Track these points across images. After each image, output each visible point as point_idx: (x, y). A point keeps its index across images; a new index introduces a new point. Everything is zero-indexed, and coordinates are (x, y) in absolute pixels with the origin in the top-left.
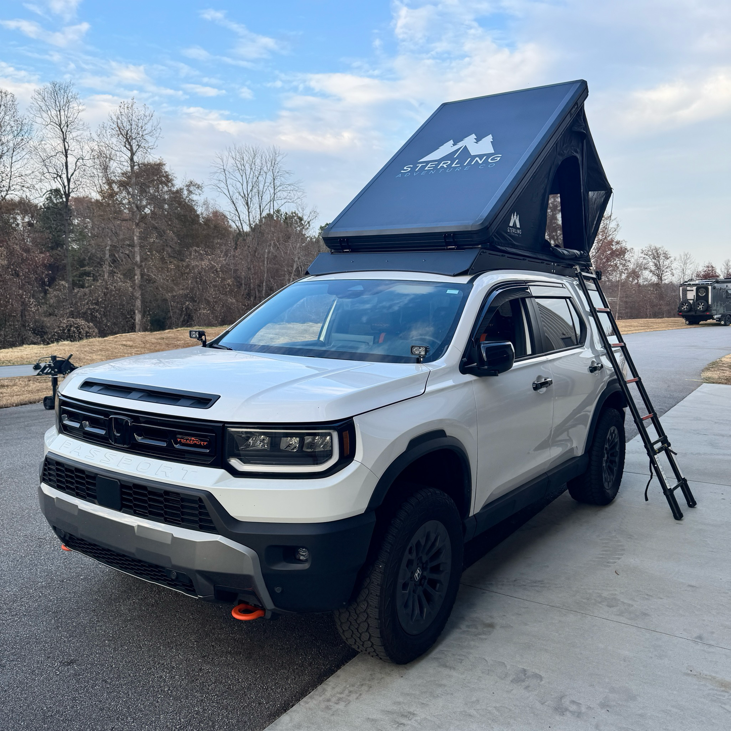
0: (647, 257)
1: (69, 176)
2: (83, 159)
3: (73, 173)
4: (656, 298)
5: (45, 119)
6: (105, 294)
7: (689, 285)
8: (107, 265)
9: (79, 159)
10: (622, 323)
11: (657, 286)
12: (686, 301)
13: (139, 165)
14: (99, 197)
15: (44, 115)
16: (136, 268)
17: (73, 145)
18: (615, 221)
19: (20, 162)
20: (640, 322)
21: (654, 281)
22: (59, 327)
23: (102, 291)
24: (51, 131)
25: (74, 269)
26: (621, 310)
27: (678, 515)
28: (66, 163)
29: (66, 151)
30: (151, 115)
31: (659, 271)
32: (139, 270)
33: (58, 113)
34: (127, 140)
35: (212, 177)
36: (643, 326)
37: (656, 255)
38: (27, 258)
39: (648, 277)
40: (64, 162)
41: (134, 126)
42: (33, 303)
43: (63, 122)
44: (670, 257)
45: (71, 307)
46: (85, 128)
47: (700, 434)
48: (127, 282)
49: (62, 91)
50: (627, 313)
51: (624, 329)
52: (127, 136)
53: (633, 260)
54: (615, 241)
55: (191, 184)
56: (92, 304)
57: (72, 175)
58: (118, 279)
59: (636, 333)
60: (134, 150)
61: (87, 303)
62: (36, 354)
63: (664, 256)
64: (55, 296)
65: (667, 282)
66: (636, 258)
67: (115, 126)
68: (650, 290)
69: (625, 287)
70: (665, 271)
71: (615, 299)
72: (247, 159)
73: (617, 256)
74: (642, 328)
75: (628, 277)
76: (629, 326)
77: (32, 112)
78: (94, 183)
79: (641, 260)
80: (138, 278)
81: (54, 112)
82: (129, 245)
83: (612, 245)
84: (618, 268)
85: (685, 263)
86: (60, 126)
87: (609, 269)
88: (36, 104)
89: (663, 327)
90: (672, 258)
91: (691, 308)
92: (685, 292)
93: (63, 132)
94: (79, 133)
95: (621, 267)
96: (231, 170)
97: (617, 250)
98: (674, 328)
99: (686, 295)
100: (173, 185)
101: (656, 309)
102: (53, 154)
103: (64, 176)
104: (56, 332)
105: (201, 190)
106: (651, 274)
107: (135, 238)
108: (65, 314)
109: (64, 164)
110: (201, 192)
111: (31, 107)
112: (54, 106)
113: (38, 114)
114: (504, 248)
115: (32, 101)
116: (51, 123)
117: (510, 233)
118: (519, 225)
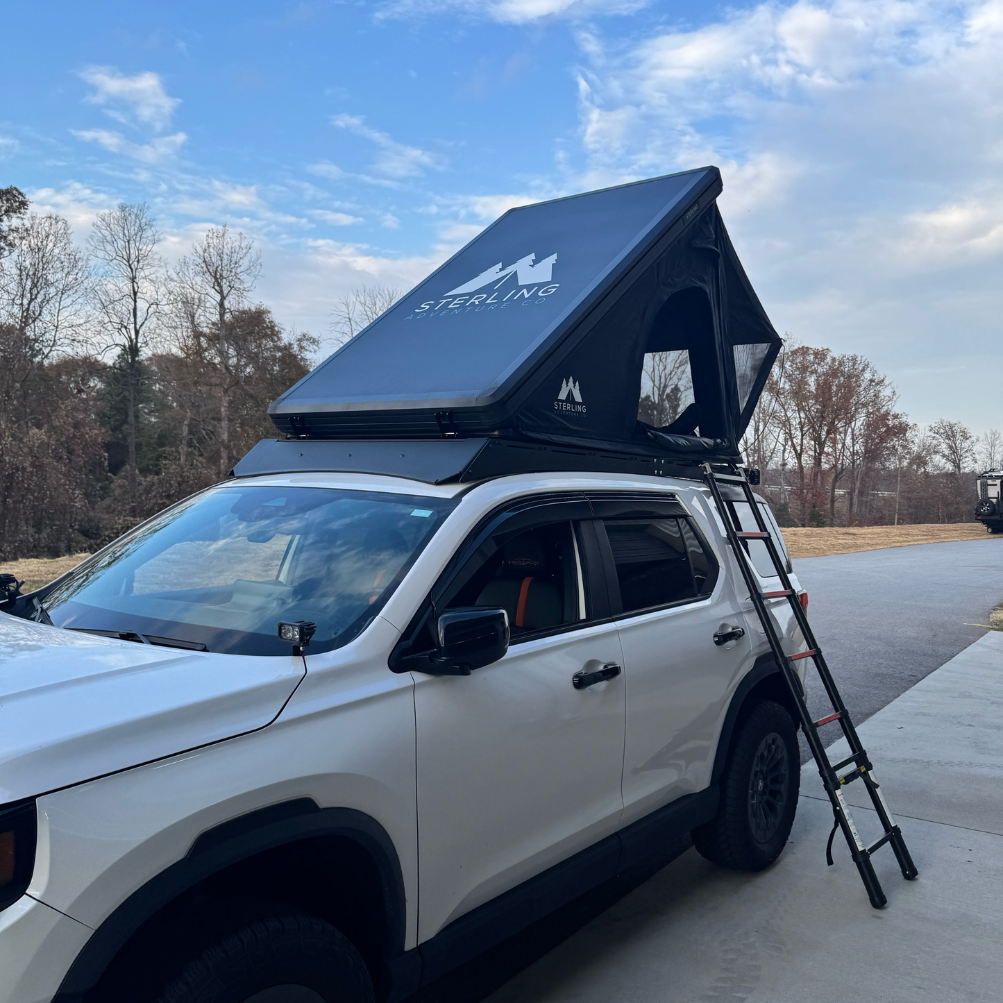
0: (938, 436)
1: (138, 327)
2: (157, 305)
3: (143, 323)
4: (951, 493)
5: (109, 253)
6: (180, 484)
7: (991, 477)
8: (184, 445)
9: (152, 304)
10: (895, 530)
11: (951, 476)
12: (987, 499)
13: (231, 312)
14: (181, 355)
15: (109, 247)
16: (222, 450)
17: (145, 287)
18: (889, 387)
19: (69, 309)
20: (922, 529)
21: (949, 470)
22: (112, 529)
23: (176, 480)
24: (116, 268)
25: (149, 450)
26: (901, 510)
27: (878, 899)
28: (135, 309)
29: (135, 294)
30: (248, 247)
31: (955, 456)
32: (226, 451)
33: (127, 243)
34: (216, 279)
35: (333, 328)
36: (926, 535)
37: (950, 433)
38: (74, 435)
39: (940, 463)
40: (131, 307)
41: (225, 262)
42: (78, 496)
43: (133, 257)
44: (970, 437)
45: (133, 502)
46: (162, 264)
47: (963, 725)
48: (210, 468)
49: (133, 217)
50: (911, 514)
51: (897, 538)
52: (216, 274)
53: (916, 440)
54: (891, 414)
55: (304, 337)
56: (161, 498)
57: (141, 325)
58: (199, 464)
59: (914, 545)
60: (225, 292)
61: (155, 497)
62: (32, 571)
63: (962, 436)
64: (120, 486)
65: (967, 470)
66: (921, 438)
67: (200, 261)
68: (942, 483)
69: (906, 478)
70: (964, 456)
71: (893, 494)
72: (381, 304)
73: (895, 434)
74: (924, 537)
75: (910, 464)
76: (905, 534)
77: (92, 243)
78: (177, 336)
79: (929, 441)
80: (224, 463)
81: (121, 243)
82: (214, 419)
83: (888, 420)
84: (897, 450)
85: (993, 445)
86: (128, 261)
87: (884, 453)
88: (99, 233)
89: (954, 537)
90: (973, 439)
91: (994, 509)
92: (985, 487)
93: (132, 269)
94: (152, 270)
95: (900, 450)
96: (358, 320)
97: (894, 426)
98: (971, 538)
99: (986, 491)
100: (279, 339)
101: (952, 509)
102: (117, 297)
103: (131, 327)
104: (107, 536)
105: (317, 346)
106: (944, 460)
107: (223, 409)
108: (124, 510)
109: (132, 311)
110: (317, 348)
111: (92, 237)
112: (121, 235)
113: (100, 246)
114: (544, 437)
115: (93, 229)
116: (117, 258)
117: (560, 411)
118: (578, 397)
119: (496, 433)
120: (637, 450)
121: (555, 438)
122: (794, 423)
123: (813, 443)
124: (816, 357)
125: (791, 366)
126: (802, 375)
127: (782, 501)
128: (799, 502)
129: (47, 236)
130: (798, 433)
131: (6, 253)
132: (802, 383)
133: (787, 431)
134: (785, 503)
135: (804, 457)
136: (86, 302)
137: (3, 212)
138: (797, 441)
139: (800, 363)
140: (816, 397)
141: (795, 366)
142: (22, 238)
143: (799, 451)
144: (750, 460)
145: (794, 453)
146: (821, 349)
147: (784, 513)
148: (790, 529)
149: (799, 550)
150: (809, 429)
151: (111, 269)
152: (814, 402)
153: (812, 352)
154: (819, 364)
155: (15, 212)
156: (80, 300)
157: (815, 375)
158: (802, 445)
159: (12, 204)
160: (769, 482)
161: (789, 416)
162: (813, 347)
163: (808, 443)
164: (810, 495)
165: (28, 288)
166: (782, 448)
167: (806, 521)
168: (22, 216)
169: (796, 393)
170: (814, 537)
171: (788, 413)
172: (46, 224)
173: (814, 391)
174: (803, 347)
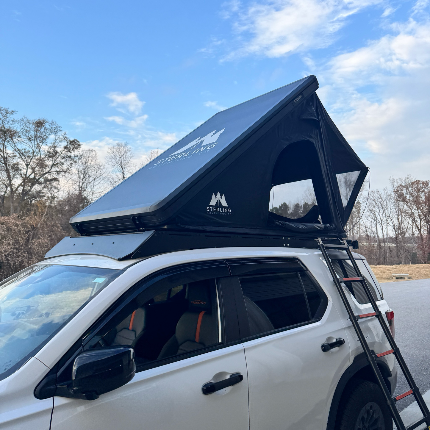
5: (114, 162)
15: (113, 160)
24: (116, 168)
29: (124, 178)
33: (120, 158)
43: (123, 163)
49: (122, 148)
77: (107, 159)
81: (118, 158)
86: (121, 165)
88: (109, 155)
93: (122, 169)
111: (107, 157)
112: (118, 155)
113: (110, 160)
114: (200, 228)
115: (107, 154)
116: (117, 164)
117: (211, 212)
118: (224, 203)
119: (166, 227)
120: (270, 233)
121: (207, 228)
122: (416, 215)
123: (426, 224)
124: (423, 185)
125: (412, 189)
126: (418, 193)
127: (414, 252)
128: (422, 251)
129: (89, 157)
130: (419, 220)
131: (74, 165)
132: (418, 197)
133: (413, 219)
134: (415, 252)
135: (422, 230)
136: (104, 182)
137: (72, 149)
138: (418, 223)
139: (416, 188)
140: (425, 203)
141: (413, 189)
142: (79, 159)
143: (419, 228)
144: (397, 233)
145: (417, 229)
146: (425, 181)
147: (415, 257)
148: (416, 265)
149: (421, 275)
150: (423, 217)
151: (114, 169)
152: (424, 205)
153: (421, 182)
154: (425, 188)
155: (76, 149)
156: (102, 182)
157: (424, 193)
158: (421, 225)
159: (75, 146)
160: (406, 243)
161: (413, 212)
162: (422, 180)
163: (424, 224)
164: (427, 248)
165: (81, 178)
166: (412, 227)
167: (426, 260)
168: (78, 150)
169: (415, 201)
170: (428, 268)
171: (412, 211)
172: (88, 153)
173: (424, 200)
174: (417, 181)
